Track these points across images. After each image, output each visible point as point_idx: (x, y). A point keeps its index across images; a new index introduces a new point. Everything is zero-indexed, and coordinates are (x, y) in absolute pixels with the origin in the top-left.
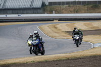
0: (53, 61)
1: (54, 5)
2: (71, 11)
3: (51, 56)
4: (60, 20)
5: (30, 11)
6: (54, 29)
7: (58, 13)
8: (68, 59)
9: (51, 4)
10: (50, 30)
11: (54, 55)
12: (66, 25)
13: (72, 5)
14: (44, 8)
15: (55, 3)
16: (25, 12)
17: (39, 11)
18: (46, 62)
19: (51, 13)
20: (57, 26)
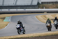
0: (44, 36)
1: (44, 4)
2: (54, 7)
3: (43, 33)
4: (48, 12)
5: (30, 7)
6: (44, 18)
7: (47, 8)
8: (52, 35)
9: (42, 3)
10: (42, 18)
11: (44, 33)
12: (51, 15)
13: (54, 4)
14: (39, 5)
15: (45, 3)
16: (28, 7)
17: (36, 7)
18: (40, 37)
19: (42, 8)
20: (46, 16)
